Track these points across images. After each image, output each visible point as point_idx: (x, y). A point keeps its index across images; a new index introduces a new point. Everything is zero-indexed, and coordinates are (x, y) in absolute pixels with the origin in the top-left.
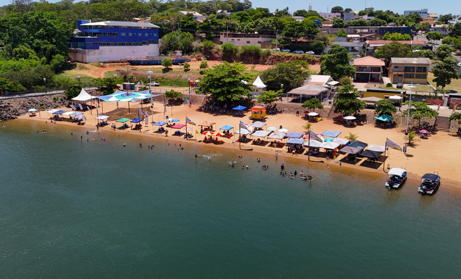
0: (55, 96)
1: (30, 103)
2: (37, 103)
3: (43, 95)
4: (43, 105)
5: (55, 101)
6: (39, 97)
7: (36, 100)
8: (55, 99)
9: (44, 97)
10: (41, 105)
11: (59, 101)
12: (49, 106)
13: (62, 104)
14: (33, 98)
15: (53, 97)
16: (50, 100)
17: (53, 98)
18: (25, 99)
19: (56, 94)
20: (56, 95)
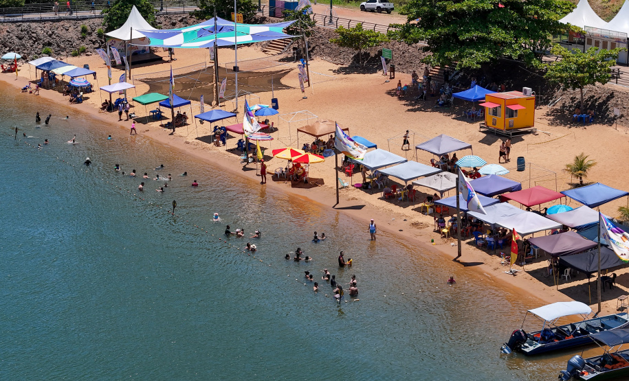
0: (86, 24)
1: (20, 39)
2: (37, 39)
3: (59, 20)
4: (49, 44)
5: (84, 38)
6: (47, 24)
7: (39, 29)
8: (84, 30)
9: (61, 23)
10: (44, 45)
11: (94, 37)
12: (64, 49)
13: (97, 45)
14: (34, 25)
15: (81, 24)
16: (73, 34)
17: (80, 29)
18: (13, 26)
19: (91, 18)
20: (92, 21)
